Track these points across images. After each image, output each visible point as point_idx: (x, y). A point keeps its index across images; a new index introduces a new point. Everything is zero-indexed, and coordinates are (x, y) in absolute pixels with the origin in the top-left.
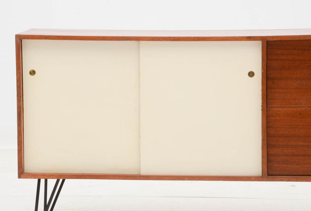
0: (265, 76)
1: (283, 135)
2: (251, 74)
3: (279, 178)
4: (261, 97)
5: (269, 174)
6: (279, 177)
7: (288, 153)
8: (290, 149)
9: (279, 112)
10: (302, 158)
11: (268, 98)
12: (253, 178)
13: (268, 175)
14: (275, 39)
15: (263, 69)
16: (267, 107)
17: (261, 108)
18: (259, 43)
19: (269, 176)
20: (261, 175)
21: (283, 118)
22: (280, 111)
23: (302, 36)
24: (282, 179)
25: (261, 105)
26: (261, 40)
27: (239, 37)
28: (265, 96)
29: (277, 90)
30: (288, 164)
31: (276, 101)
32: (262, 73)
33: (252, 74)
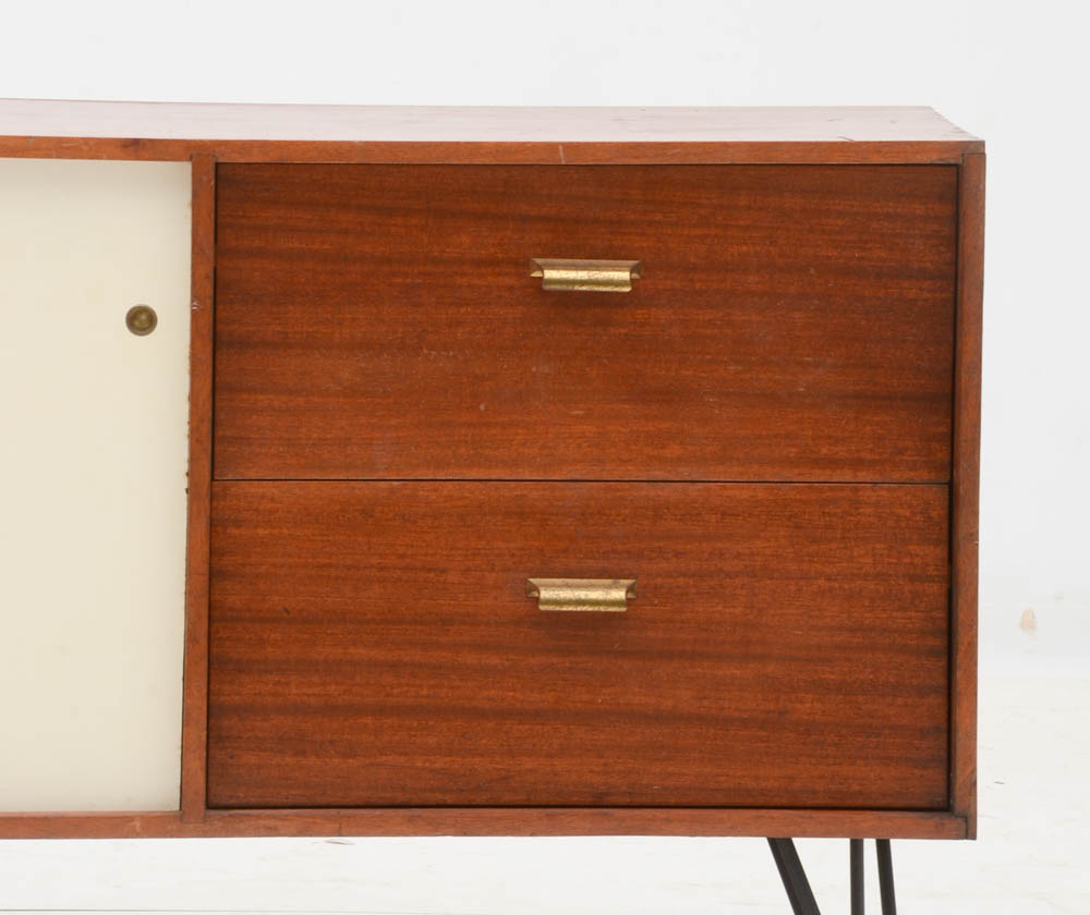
0: (207, 331)
1: (287, 611)
2: (142, 321)
3: (262, 822)
4: (185, 429)
5: (214, 801)
6: (259, 817)
7: (305, 698)
8: (315, 679)
9: (270, 506)
10: (369, 720)
11: (219, 433)
12: (138, 824)
13: (209, 806)
14: (257, 158)
15: (195, 296)
16: (213, 479)
17: (184, 483)
18: (181, 172)
19: (213, 812)
20: (177, 808)
21: (285, 531)
22: (272, 500)
23: (377, 144)
24: (272, 823)
25: (185, 467)
26: (191, 159)
27: (86, 141)
28: (207, 427)
29: (261, 397)
30: (303, 753)
31: (258, 450)
32: (195, 315)
33: (144, 317)
